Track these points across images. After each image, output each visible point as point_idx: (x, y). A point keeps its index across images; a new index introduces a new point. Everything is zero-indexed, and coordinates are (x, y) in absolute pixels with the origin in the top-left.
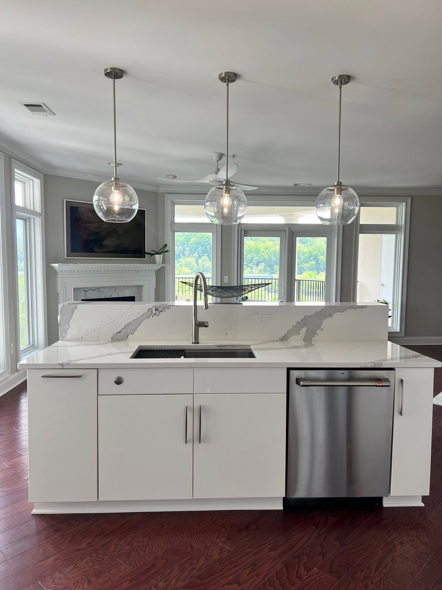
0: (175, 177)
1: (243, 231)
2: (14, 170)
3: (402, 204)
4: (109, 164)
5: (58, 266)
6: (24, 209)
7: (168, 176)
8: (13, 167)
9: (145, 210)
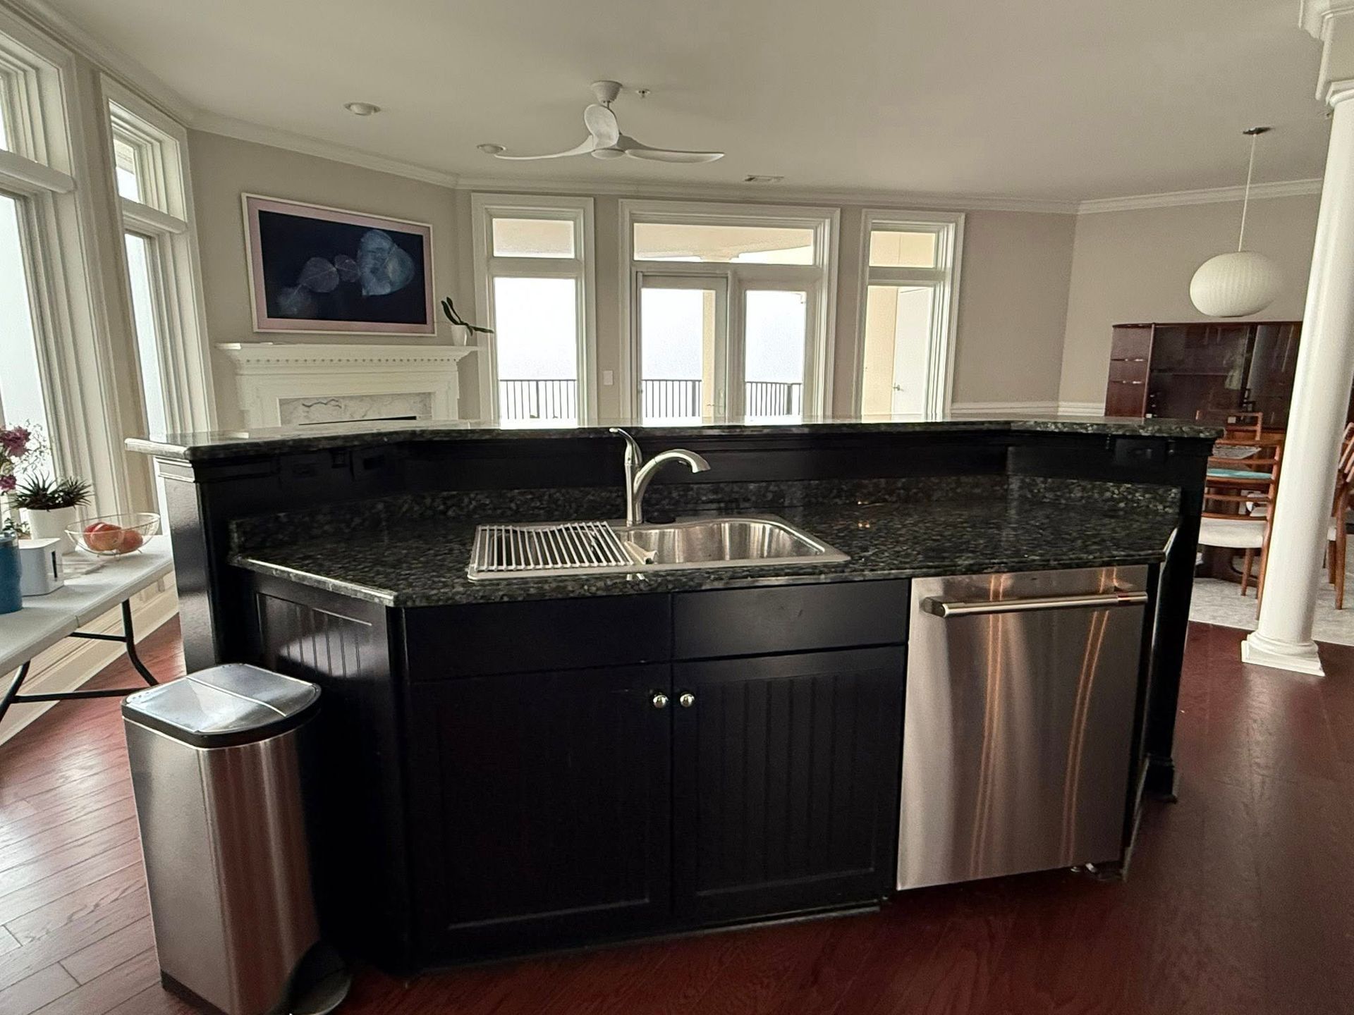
0: (497, 149)
1: (640, 275)
2: (108, 104)
3: (947, 226)
4: (349, 107)
5: (239, 348)
6: (144, 209)
7: (482, 146)
8: (104, 98)
9: (429, 228)
